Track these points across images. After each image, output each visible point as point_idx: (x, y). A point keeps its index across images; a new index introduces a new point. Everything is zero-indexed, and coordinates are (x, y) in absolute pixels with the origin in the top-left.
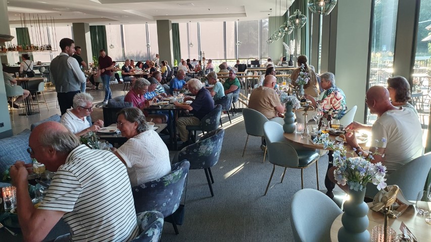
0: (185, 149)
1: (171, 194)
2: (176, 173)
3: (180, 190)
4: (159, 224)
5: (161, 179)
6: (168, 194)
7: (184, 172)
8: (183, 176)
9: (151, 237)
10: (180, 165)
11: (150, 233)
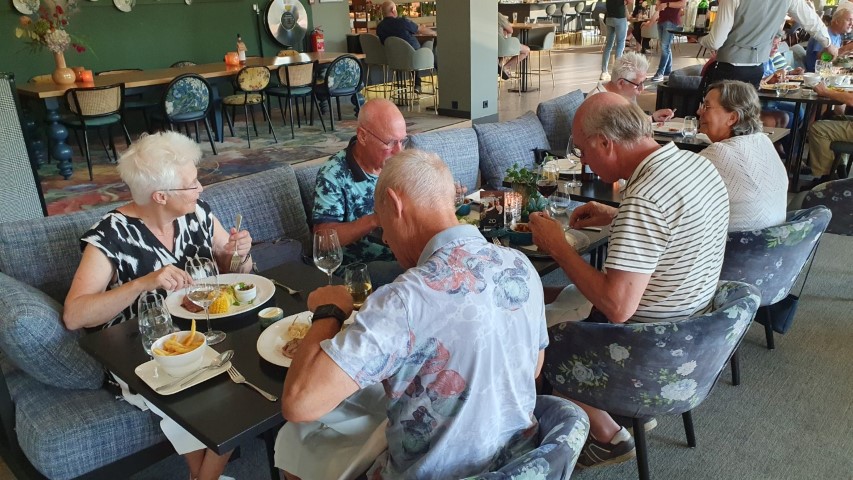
0: (823, 186)
1: (778, 265)
2: (798, 227)
3: (797, 262)
4: (752, 304)
5: (763, 230)
6: (770, 263)
7: (816, 229)
8: (810, 235)
9: (734, 321)
10: (807, 215)
11: (732, 313)
